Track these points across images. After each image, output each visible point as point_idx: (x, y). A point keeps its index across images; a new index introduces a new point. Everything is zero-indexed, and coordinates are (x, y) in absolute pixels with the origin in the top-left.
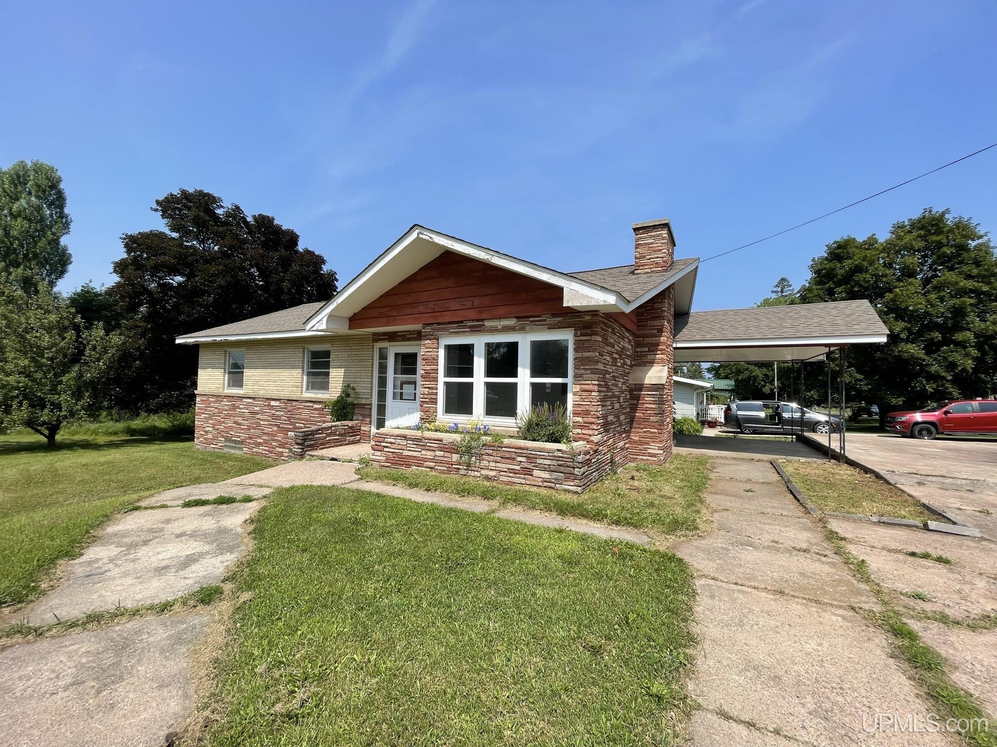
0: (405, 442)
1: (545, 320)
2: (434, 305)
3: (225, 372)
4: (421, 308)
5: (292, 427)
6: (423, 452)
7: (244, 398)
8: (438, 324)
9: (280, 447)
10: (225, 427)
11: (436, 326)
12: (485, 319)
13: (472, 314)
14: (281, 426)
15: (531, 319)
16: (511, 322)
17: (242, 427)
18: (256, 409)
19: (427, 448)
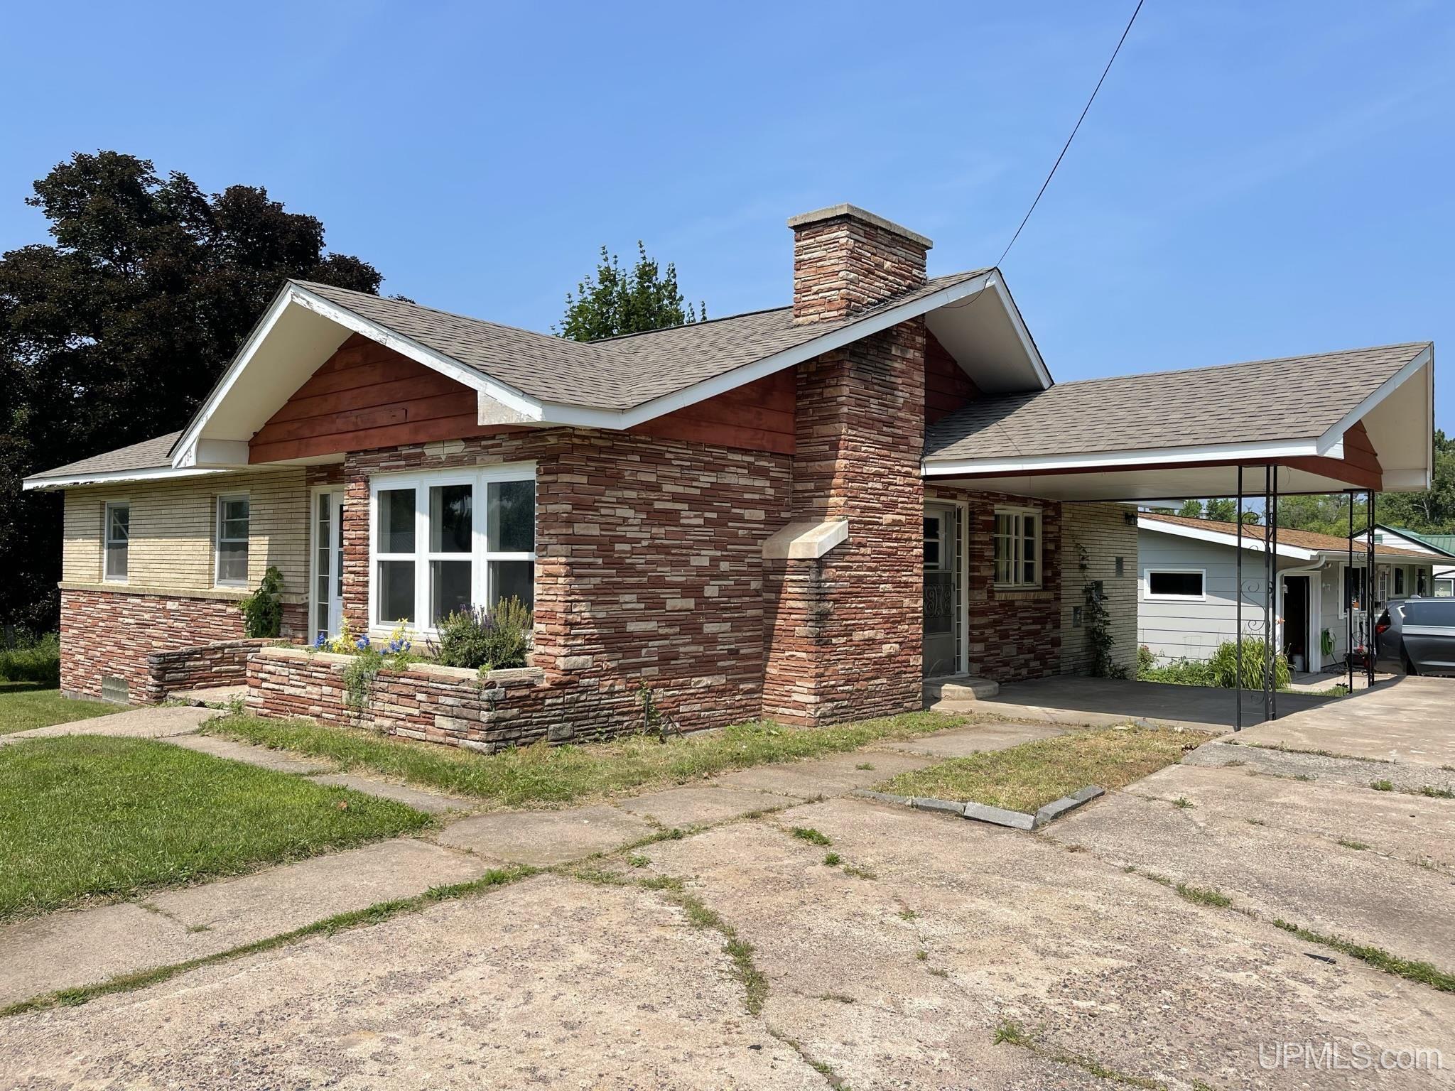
0: (285, 672)
1: (500, 445)
2: (357, 417)
3: (102, 546)
4: (340, 424)
6: (309, 688)
7: (128, 595)
8: (366, 452)
10: (103, 654)
11: (362, 456)
12: (424, 444)
13: (404, 434)
15: (483, 443)
16: (457, 449)
17: (125, 652)
18: (145, 616)
19: (313, 680)
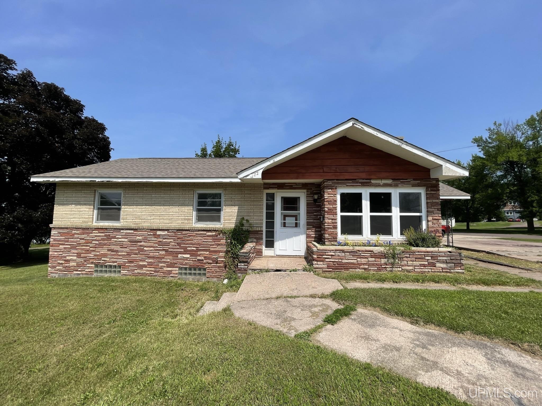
0: (343, 254)
1: (410, 182)
2: (336, 168)
3: (94, 208)
4: (326, 170)
5: (183, 250)
6: (358, 260)
7: (123, 229)
8: (337, 180)
9: (167, 267)
10: (95, 255)
11: (335, 181)
12: (371, 179)
13: (364, 175)
14: (170, 250)
15: (401, 181)
16: (389, 182)
17: (119, 253)
18: (138, 238)
19: (362, 257)
